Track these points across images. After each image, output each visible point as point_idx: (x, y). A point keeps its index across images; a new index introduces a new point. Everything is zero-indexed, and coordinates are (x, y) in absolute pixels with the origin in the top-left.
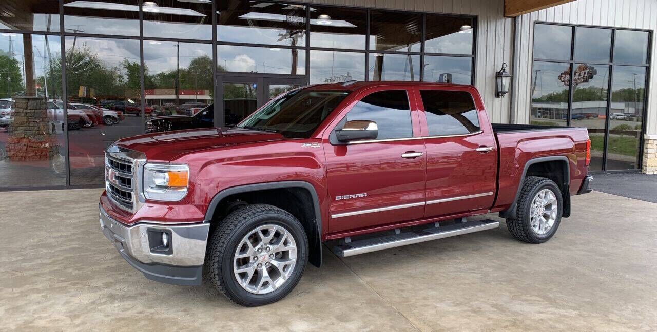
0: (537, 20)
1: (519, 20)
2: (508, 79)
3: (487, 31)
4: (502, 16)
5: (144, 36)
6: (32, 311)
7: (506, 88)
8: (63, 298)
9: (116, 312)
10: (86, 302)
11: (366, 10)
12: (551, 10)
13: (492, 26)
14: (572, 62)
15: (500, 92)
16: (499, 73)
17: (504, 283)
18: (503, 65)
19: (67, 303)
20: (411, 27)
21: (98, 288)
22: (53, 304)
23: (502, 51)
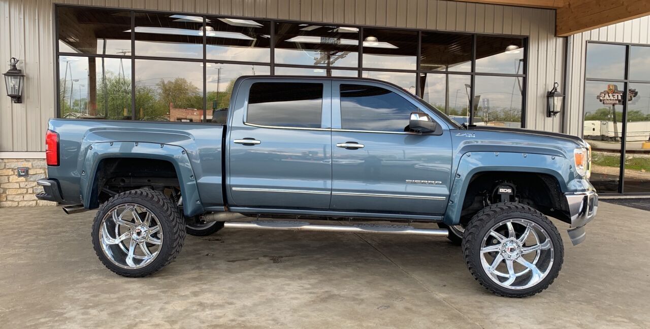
0: (589, 39)
1: (571, 40)
2: (561, 98)
3: (538, 51)
4: (553, 36)
5: (207, 59)
6: (132, 315)
7: (558, 107)
8: (157, 305)
9: (210, 319)
10: (179, 309)
11: (417, 31)
12: (603, 29)
13: (543, 46)
14: (626, 81)
15: (553, 112)
16: (551, 92)
17: (583, 303)
18: (554, 85)
19: (161, 309)
20: (454, 47)
21: (186, 297)
22: (149, 310)
23: (554, 70)
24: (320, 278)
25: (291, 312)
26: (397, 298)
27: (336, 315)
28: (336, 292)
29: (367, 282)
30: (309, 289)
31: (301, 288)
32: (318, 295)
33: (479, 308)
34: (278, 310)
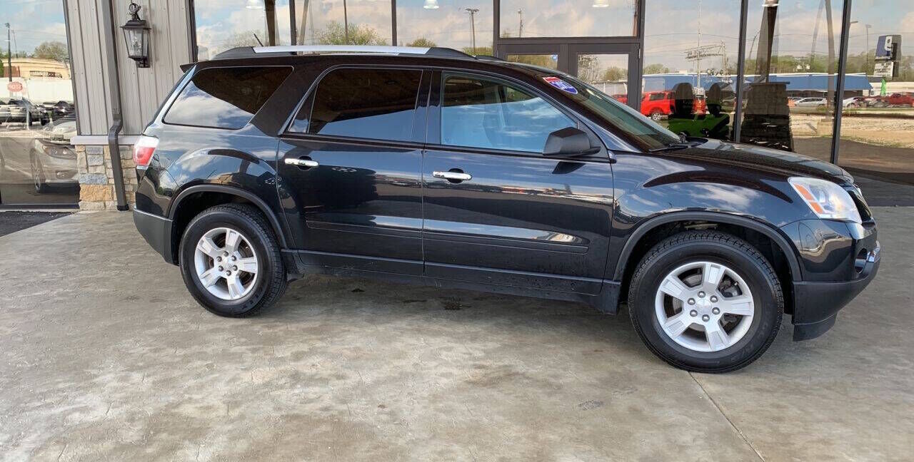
6: (185, 388)
8: (232, 371)
9: (292, 404)
10: (258, 382)
19: (232, 380)
24: (507, 342)
25: (427, 401)
26: (623, 389)
27: (498, 413)
28: (520, 367)
29: (584, 354)
30: (479, 359)
31: (467, 356)
32: (489, 371)
33: (774, 419)
34: (409, 394)
